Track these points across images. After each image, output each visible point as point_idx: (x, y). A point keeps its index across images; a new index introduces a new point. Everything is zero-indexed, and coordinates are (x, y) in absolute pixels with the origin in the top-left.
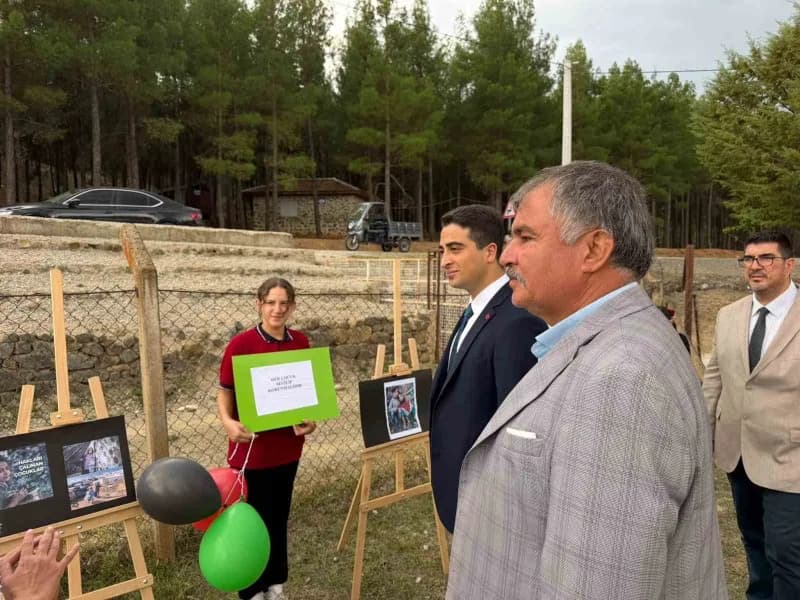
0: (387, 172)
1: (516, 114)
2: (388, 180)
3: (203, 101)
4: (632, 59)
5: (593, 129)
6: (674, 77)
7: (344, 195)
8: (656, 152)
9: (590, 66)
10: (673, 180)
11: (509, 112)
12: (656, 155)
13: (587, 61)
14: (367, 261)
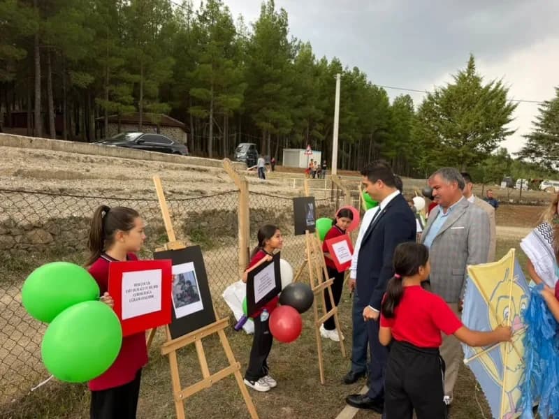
0: (211, 117)
1: (282, 87)
2: (211, 121)
3: (101, 61)
4: (337, 58)
5: (316, 99)
6: (356, 69)
7: (173, 126)
8: (349, 115)
9: (314, 58)
10: (356, 131)
11: (279, 86)
12: (350, 117)
13: (312, 55)
14: (294, 179)
